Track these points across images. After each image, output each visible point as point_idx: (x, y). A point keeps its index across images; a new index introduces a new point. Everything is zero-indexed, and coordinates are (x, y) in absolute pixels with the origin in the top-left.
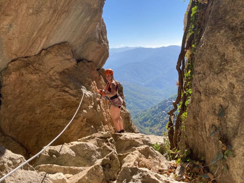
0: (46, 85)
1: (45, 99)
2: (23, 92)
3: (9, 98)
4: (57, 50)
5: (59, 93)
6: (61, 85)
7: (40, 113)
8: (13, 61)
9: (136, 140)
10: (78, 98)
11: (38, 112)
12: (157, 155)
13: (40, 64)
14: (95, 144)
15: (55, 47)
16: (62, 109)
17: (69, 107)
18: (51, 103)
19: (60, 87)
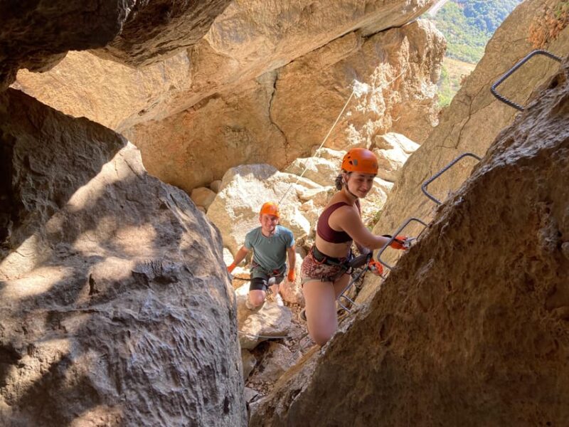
0: (316, 82)
1: (312, 97)
2: (294, 88)
3: (282, 91)
4: (338, 45)
5: (328, 91)
6: (332, 80)
7: (304, 110)
8: (292, 61)
9: (391, 163)
10: (346, 98)
11: (302, 109)
12: (381, 196)
13: (315, 62)
14: (337, 165)
15: (337, 41)
16: (325, 108)
17: (334, 106)
18: (317, 103)
19: (331, 83)
